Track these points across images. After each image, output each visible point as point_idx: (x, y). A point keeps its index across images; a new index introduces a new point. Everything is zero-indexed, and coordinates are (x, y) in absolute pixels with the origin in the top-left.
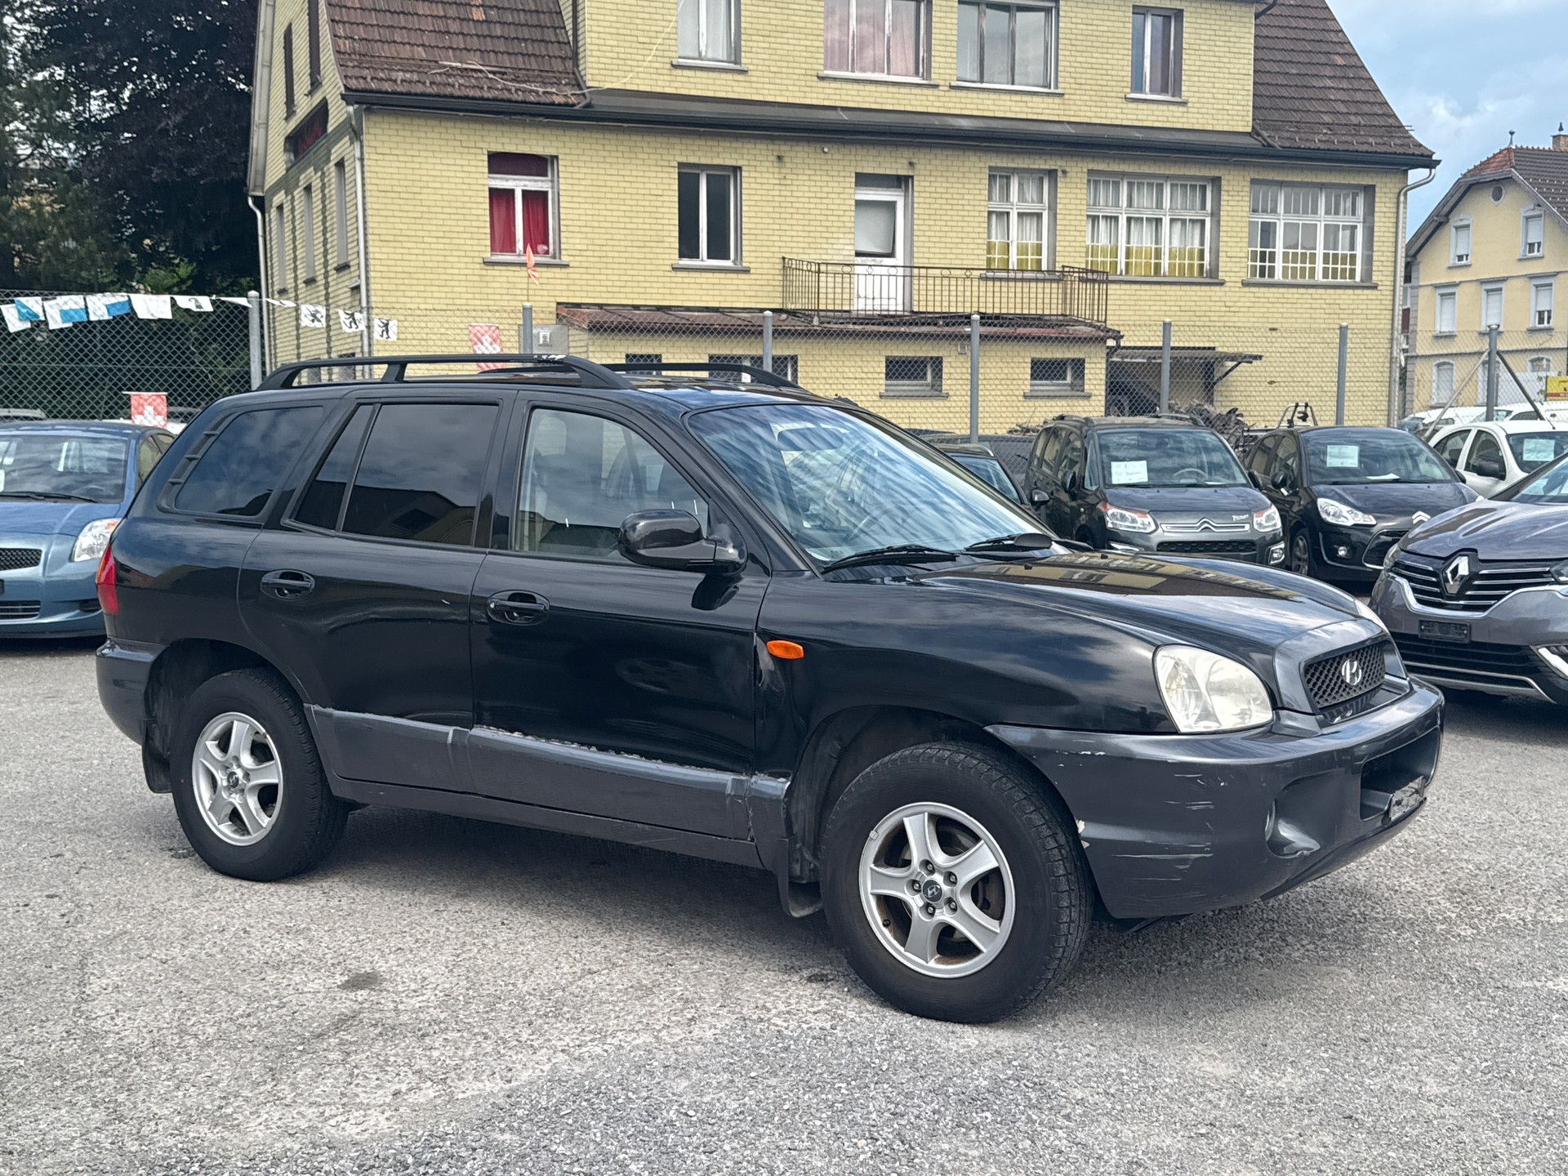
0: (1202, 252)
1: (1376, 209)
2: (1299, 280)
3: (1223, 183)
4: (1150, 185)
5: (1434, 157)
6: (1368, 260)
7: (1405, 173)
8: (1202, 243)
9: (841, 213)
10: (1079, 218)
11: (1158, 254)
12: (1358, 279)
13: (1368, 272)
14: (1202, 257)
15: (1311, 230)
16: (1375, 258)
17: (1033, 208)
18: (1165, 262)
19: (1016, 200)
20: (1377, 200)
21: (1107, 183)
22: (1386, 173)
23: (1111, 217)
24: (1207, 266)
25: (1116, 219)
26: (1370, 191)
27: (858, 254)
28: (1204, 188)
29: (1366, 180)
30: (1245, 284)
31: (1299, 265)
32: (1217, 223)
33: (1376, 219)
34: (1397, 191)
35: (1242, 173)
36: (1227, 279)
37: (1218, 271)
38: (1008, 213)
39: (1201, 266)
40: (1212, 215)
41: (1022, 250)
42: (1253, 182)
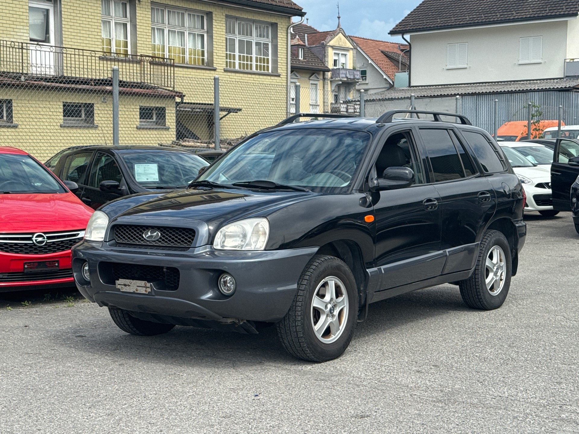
0: (203, 52)
1: (279, 36)
2: (246, 70)
3: (213, 15)
4: (178, 13)
5: (303, 11)
6: (275, 62)
7: (289, 18)
8: (203, 46)
9: (21, 14)
10: (147, 28)
11: (184, 52)
12: (270, 71)
13: (275, 68)
14: (203, 55)
15: (249, 43)
16: (279, 61)
17: (123, 20)
18: (187, 56)
19: (114, 15)
20: (279, 31)
21: (158, 10)
22: (282, 17)
23: (160, 29)
24: (206, 60)
25: (163, 30)
26: (274, 26)
27: (31, 40)
28: (202, 18)
29: (273, 20)
30: (225, 71)
31: (245, 62)
32: (211, 37)
33: (279, 41)
34: (286, 27)
35: (222, 11)
36: (218, 68)
37: (213, 63)
38: (109, 22)
39: (203, 60)
40: (207, 32)
41: (118, 44)
42: (227, 16)
